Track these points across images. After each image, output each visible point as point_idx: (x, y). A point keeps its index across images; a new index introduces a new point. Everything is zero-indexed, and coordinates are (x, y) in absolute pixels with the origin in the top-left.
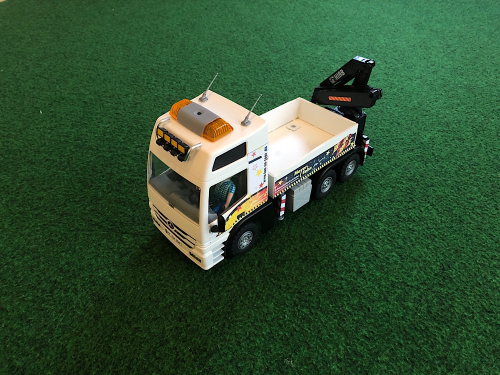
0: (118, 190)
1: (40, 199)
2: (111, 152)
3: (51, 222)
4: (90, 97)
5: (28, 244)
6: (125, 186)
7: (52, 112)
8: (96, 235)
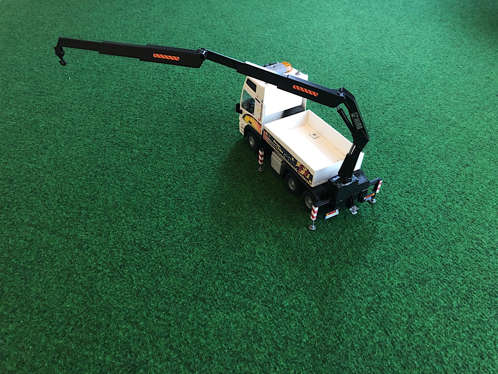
0: (127, 126)
1: (80, 131)
2: (120, 104)
3: (89, 143)
4: (101, 67)
5: (77, 154)
6: (131, 123)
7: (77, 78)
8: (117, 149)
